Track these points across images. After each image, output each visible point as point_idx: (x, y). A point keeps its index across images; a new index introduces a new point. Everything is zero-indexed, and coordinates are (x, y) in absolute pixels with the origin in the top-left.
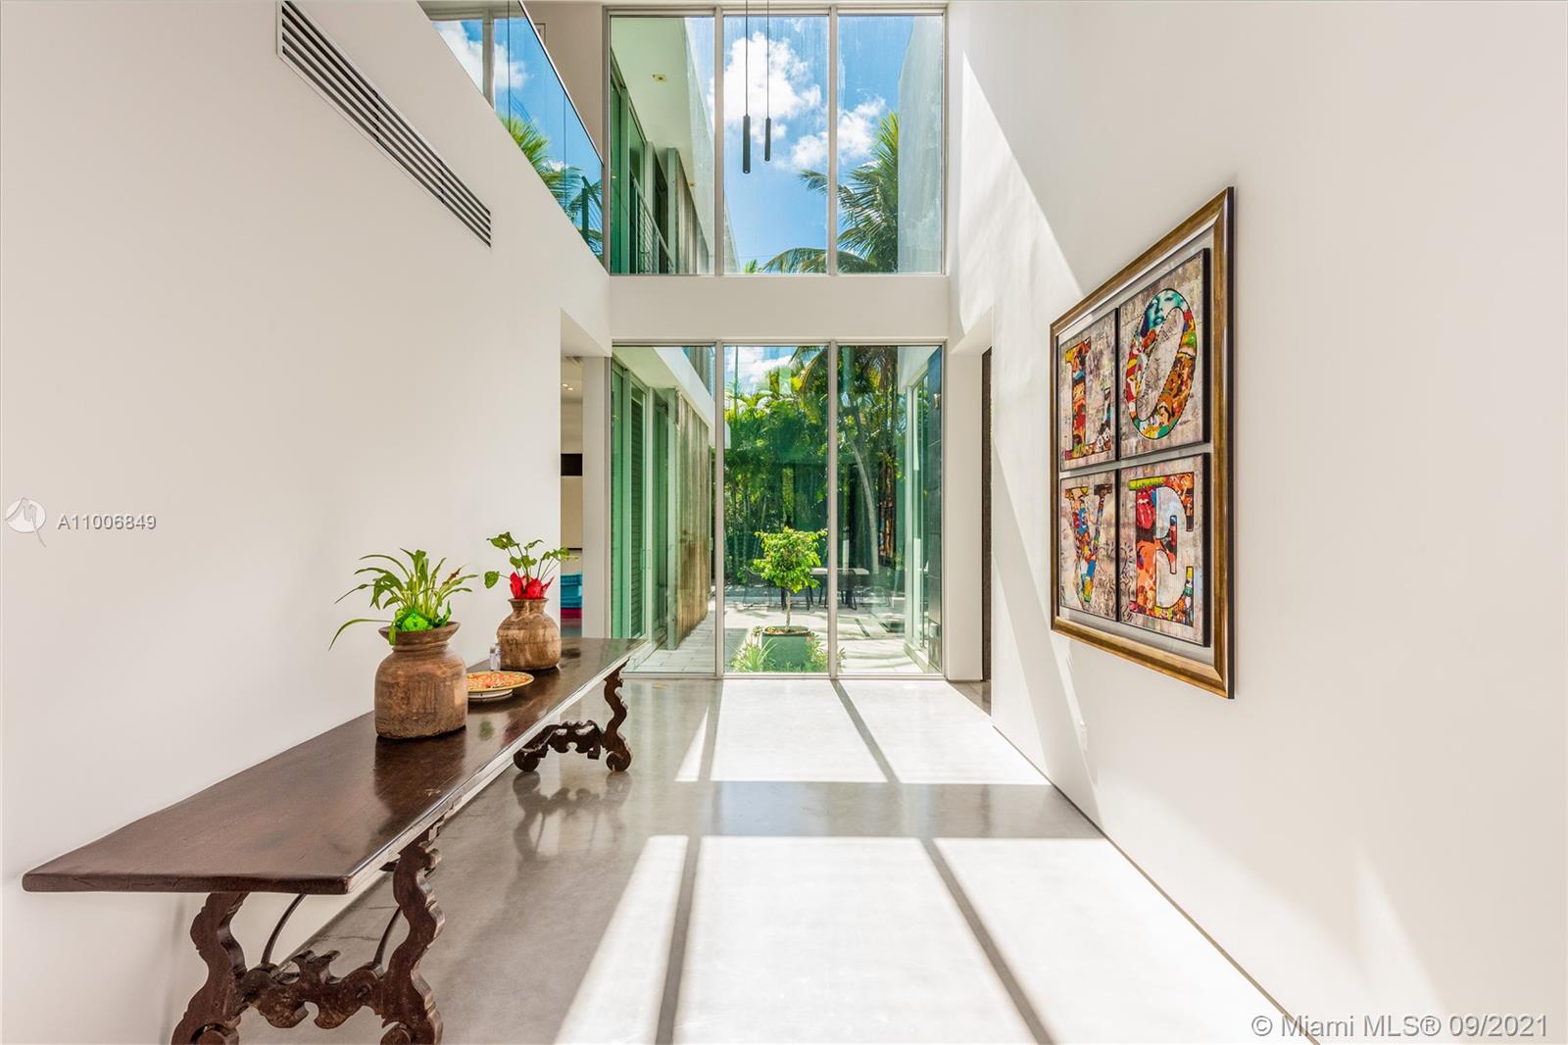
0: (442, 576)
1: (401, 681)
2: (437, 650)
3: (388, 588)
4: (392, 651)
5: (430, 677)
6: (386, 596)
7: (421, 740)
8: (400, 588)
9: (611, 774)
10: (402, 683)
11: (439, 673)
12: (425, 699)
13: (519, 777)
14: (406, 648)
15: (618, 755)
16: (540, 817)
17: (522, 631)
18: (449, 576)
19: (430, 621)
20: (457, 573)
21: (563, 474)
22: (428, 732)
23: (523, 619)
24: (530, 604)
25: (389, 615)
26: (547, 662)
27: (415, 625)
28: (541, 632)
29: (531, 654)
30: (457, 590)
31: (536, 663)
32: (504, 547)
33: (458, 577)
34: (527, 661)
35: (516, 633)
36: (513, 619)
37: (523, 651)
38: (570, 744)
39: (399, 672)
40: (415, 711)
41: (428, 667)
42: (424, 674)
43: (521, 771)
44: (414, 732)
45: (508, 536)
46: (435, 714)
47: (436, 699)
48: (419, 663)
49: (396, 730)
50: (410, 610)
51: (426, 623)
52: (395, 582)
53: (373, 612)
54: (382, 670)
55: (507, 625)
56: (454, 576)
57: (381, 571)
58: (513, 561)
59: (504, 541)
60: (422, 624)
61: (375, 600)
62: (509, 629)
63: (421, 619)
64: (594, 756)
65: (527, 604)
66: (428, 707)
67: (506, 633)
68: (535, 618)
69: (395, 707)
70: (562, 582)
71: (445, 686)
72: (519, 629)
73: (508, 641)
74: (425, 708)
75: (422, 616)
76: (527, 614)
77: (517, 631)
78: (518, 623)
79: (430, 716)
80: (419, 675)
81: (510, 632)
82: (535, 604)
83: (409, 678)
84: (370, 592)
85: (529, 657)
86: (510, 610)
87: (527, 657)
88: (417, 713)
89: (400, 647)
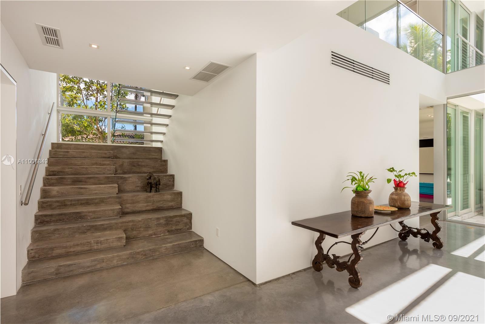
0: (368, 178)
1: (356, 202)
2: (366, 196)
3: (354, 180)
4: (355, 196)
5: (363, 202)
6: (354, 183)
7: (361, 217)
8: (357, 180)
9: (434, 249)
10: (356, 203)
11: (365, 202)
12: (362, 207)
13: (400, 241)
14: (358, 195)
15: (438, 243)
16: (407, 255)
17: (397, 196)
18: (369, 178)
19: (363, 189)
20: (372, 177)
21: (420, 147)
22: (363, 216)
23: (397, 193)
24: (400, 189)
25: (354, 187)
26: (405, 206)
27: (360, 190)
28: (403, 197)
29: (399, 203)
30: (371, 182)
31: (401, 206)
32: (392, 171)
33: (372, 178)
34: (398, 205)
35: (394, 197)
36: (394, 193)
37: (397, 202)
38: (418, 235)
39: (356, 200)
40: (359, 210)
41: (363, 200)
42: (362, 201)
43: (401, 240)
44: (359, 215)
45: (393, 168)
46: (365, 212)
47: (365, 208)
48: (361, 199)
49: (355, 213)
50: (359, 186)
51: (362, 189)
52: (356, 179)
53: (351, 186)
54: (353, 200)
55: (392, 194)
56: (371, 178)
57: (352, 176)
58: (396, 176)
59: (392, 170)
60: (361, 189)
61: (352, 184)
62: (393, 195)
63: (361, 188)
64: (428, 241)
65: (399, 188)
66: (363, 209)
67: (392, 196)
68: (401, 193)
69: (355, 208)
70: (420, 185)
71: (367, 205)
72: (396, 196)
73: (392, 199)
74: (362, 209)
75: (361, 187)
76: (399, 191)
77: (395, 196)
78: (395, 194)
79: (364, 212)
80: (360, 201)
81: (393, 196)
82: (401, 189)
83: (358, 202)
84: (350, 181)
85: (399, 204)
86: (394, 190)
87: (398, 204)
88: (360, 211)
89: (357, 195)
